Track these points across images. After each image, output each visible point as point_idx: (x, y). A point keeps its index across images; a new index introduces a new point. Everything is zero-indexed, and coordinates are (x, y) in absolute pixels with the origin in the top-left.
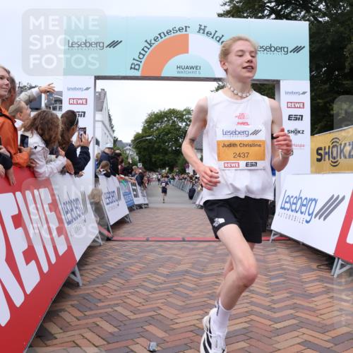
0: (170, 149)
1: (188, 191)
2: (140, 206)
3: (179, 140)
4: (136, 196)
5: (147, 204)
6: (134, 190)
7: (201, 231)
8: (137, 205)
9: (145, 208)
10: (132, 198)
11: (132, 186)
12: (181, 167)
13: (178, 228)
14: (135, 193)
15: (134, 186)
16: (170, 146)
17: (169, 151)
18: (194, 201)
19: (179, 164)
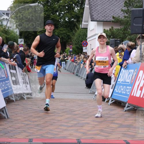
0: (62, 20)
2: (21, 97)
3: (73, 8)
4: (16, 82)
5: (31, 94)
7: (102, 131)
8: (16, 95)
9: (28, 98)
10: (10, 86)
11: (10, 69)
12: (76, 46)
13: (72, 126)
14: (14, 79)
15: (13, 69)
16: (62, 16)
17: (61, 24)
18: (93, 90)
19: (74, 41)
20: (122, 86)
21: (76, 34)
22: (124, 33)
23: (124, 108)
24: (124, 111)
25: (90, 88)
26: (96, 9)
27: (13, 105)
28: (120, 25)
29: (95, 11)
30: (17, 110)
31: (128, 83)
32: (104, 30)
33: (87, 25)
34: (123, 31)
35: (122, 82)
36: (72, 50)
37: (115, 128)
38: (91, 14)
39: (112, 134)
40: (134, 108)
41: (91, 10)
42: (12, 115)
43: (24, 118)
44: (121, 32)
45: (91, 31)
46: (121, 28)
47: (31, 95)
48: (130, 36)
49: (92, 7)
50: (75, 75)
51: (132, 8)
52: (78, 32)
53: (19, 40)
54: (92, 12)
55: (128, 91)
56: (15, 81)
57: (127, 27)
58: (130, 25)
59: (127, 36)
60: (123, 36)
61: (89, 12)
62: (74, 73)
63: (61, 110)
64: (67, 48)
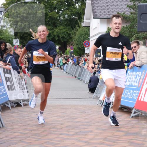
0: (61, 18)
1: (87, 80)
2: (18, 104)
3: (74, 5)
4: (10, 88)
6: (7, 79)
7: (106, 139)
8: (11, 102)
9: (25, 105)
10: (5, 91)
11: (4, 73)
12: (77, 46)
13: (73, 135)
14: (9, 84)
15: (8, 73)
16: (62, 14)
17: (60, 22)
18: (97, 95)
19: (75, 41)
20: (128, 90)
21: (78, 33)
22: (130, 32)
23: (131, 114)
24: (131, 117)
25: (94, 93)
26: (99, 4)
27: (9, 112)
28: (126, 23)
29: (97, 7)
30: (13, 118)
31: (136, 86)
32: (108, 28)
33: (90, 23)
34: (129, 29)
35: (128, 86)
36: (73, 51)
37: (120, 136)
38: (93, 10)
39: (117, 143)
40: (141, 114)
41: (93, 5)
42: (8, 124)
43: (21, 127)
44: (127, 30)
45: (93, 29)
46: (127, 26)
48: (137, 35)
49: (94, 3)
50: (77, 78)
51: (139, 3)
52: (80, 30)
53: (14, 40)
54: (94, 8)
55: (135, 95)
56: (11, 86)
57: (133, 24)
58: (136, 22)
59: (134, 35)
60: (129, 35)
61: (91, 9)
62: (75, 77)
63: (61, 117)
64: (67, 49)
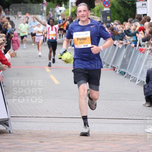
5: (6, 122)
36: (109, 9)
47: (8, 125)
50: (118, 72)
62: (114, 69)
64: (96, 4)
